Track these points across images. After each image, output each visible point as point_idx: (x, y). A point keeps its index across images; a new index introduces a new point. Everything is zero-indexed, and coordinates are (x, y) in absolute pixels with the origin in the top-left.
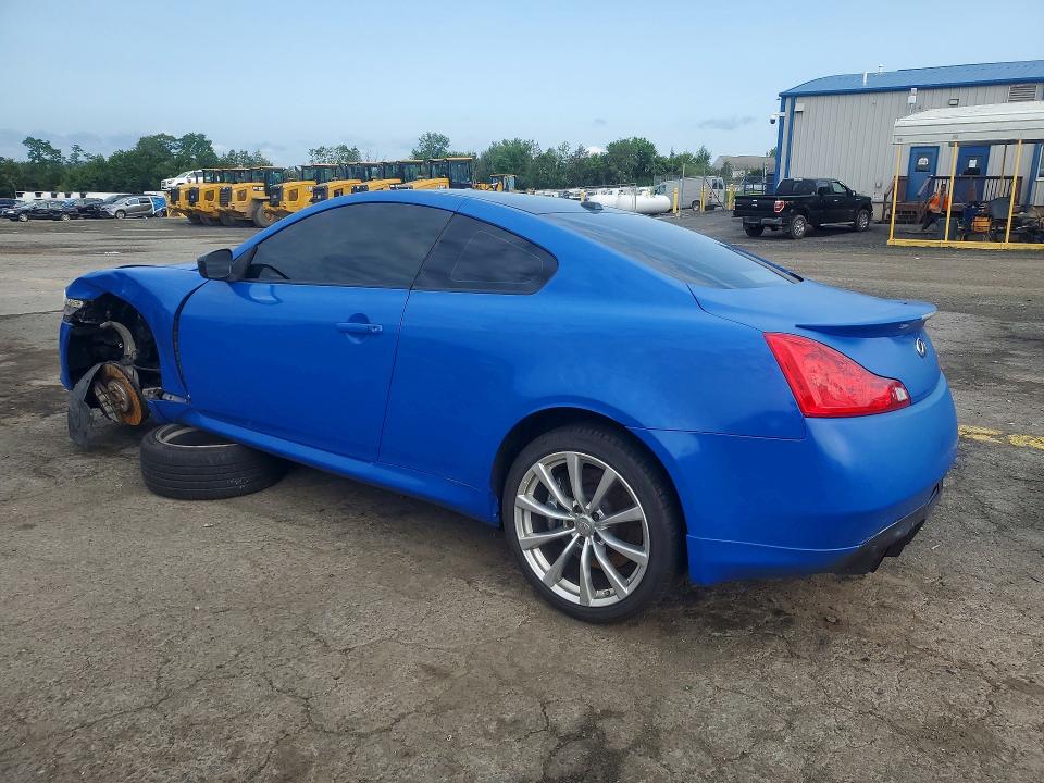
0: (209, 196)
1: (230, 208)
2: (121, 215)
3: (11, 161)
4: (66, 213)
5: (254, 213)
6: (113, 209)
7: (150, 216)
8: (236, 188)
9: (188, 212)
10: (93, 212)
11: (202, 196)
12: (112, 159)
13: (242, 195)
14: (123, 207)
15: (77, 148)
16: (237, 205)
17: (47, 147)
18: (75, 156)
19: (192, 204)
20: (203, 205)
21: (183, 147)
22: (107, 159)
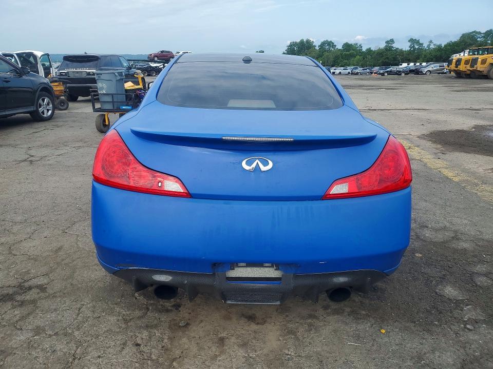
0: (467, 62)
1: (475, 68)
2: (428, 73)
3: (401, 50)
4: (404, 72)
5: (489, 71)
6: (425, 70)
7: (443, 73)
8: (481, 58)
9: (455, 71)
10: (417, 72)
11: (463, 62)
12: (445, 46)
13: (484, 62)
14: (430, 69)
15: (431, 42)
16: (479, 67)
17: (418, 42)
18: (429, 46)
19: (457, 67)
20: (462, 67)
21: (484, 37)
22: (443, 46)
